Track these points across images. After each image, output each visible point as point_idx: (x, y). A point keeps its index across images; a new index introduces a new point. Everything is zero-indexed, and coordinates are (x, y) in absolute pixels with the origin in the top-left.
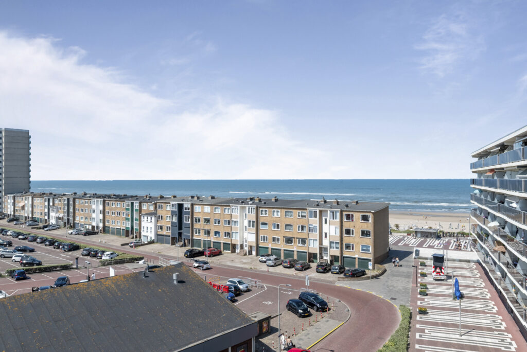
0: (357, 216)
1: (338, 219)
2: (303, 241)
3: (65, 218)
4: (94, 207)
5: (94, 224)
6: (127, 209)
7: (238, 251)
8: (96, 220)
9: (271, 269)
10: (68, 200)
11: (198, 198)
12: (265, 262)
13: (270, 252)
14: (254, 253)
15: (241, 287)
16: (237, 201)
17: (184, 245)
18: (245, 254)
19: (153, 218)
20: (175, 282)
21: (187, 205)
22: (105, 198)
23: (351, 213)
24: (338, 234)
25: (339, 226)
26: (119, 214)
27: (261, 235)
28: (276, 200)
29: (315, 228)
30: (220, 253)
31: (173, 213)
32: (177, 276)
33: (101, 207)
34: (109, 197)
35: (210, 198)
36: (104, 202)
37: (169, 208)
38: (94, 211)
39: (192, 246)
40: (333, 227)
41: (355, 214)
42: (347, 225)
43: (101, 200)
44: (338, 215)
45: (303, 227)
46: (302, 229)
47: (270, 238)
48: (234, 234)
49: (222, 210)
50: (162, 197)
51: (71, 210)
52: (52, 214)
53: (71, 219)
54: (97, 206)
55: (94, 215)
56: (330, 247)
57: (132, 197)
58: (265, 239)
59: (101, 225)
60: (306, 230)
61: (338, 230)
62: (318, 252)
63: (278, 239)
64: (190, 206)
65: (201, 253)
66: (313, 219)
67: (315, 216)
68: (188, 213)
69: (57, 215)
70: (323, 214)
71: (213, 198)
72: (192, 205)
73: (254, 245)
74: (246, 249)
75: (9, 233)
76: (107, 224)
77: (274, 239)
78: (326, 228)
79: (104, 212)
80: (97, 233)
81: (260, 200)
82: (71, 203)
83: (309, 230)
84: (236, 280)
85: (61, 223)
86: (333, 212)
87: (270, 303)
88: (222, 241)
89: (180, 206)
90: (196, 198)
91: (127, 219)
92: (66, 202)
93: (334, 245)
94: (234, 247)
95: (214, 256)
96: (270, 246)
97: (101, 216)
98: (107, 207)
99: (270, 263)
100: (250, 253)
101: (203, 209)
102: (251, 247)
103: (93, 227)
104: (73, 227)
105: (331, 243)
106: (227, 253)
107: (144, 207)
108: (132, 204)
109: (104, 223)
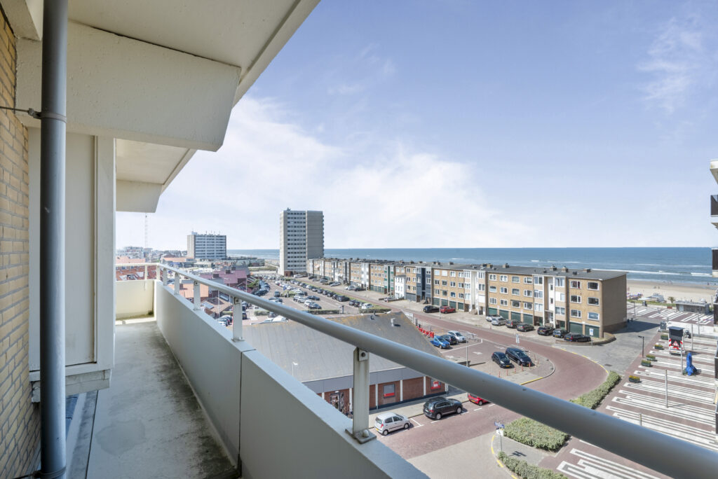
0: (584, 284)
1: (564, 286)
2: (530, 305)
3: (344, 277)
4: (363, 269)
5: (363, 283)
6: (386, 272)
7: (470, 310)
8: (364, 280)
9: (494, 328)
10: (346, 263)
11: (439, 264)
12: (491, 321)
13: (498, 314)
14: (484, 313)
15: (458, 338)
16: (470, 267)
17: (427, 302)
18: (476, 314)
19: (403, 280)
21: (428, 269)
22: (370, 263)
23: (577, 281)
24: (564, 300)
25: (564, 292)
26: (380, 275)
27: (490, 297)
28: (507, 267)
29: (540, 293)
30: (453, 311)
31: (418, 275)
32: (394, 320)
33: (367, 270)
34: (374, 262)
35: (449, 264)
36: (370, 265)
37: (415, 272)
38: (362, 273)
39: (433, 304)
40: (558, 294)
41: (581, 282)
42: (573, 292)
43: (367, 264)
44: (564, 281)
45: (529, 292)
46: (529, 294)
47: (498, 301)
48: (467, 296)
49: (457, 274)
50: (412, 263)
51: (348, 272)
52: (336, 274)
53: (348, 278)
54: (365, 269)
55: (363, 276)
56: (556, 313)
57: (390, 262)
58: (494, 301)
59: (367, 284)
60: (532, 295)
61: (564, 297)
62: (543, 316)
63: (506, 302)
64: (430, 270)
65: (436, 310)
66: (538, 284)
67: (541, 282)
68: (429, 276)
69: (339, 275)
70: (549, 280)
71: (451, 264)
72: (433, 269)
73: (484, 306)
74: (478, 309)
75: (307, 287)
76: (372, 283)
77: (502, 302)
78: (551, 294)
79: (369, 274)
80: (365, 290)
81: (491, 266)
82: (348, 266)
83: (535, 295)
84: (454, 332)
85: (342, 281)
86: (558, 280)
87: (479, 353)
88: (457, 301)
89: (423, 270)
90: (437, 264)
91: (385, 280)
92: (344, 265)
93: (560, 311)
94: (467, 307)
96: (498, 308)
97: (367, 277)
98: (372, 269)
99: (495, 322)
100: (481, 313)
101: (441, 273)
102: (482, 308)
103: (362, 285)
104: (349, 284)
105: (556, 308)
106: (461, 312)
107: (398, 271)
108: (389, 267)
109: (370, 282)
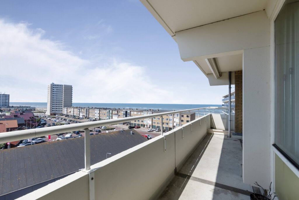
0: (185, 116)
1: (179, 117)
2: (167, 124)
3: (86, 115)
4: (96, 112)
5: (96, 118)
6: (108, 113)
7: (145, 127)
8: (97, 116)
9: (157, 133)
10: (87, 109)
11: (132, 109)
12: (155, 130)
13: (156, 127)
14: (151, 127)
15: (149, 137)
16: (145, 110)
17: (127, 125)
18: (148, 128)
19: (117, 116)
20: (131, 134)
21: (129, 111)
22: (100, 109)
23: (183, 115)
24: (179, 122)
25: (179, 119)
26: (105, 114)
27: (153, 122)
28: (158, 110)
29: (171, 120)
30: (139, 127)
31: (124, 114)
32: (132, 132)
33: (98, 112)
34: (101, 108)
35: (136, 109)
36: (99, 110)
37: (122, 112)
38: (96, 113)
39: (130, 125)
40: (177, 119)
41: (184, 115)
42: (182, 118)
43: (98, 110)
44: (179, 115)
45: (167, 119)
46: (167, 120)
47: (156, 123)
48: (144, 121)
49: (140, 113)
50: (119, 109)
51: (88, 113)
52: (81, 114)
53: (88, 116)
54: (97, 112)
55: (96, 115)
56: (176, 126)
57: (109, 109)
58: (155, 123)
59: (98, 118)
60: (168, 120)
61: (179, 120)
62: (172, 127)
63: (159, 123)
64: (129, 112)
65: (134, 127)
66: (171, 116)
67: (172, 116)
68: (129, 114)
69: (83, 114)
70: (174, 115)
71: (137, 109)
72: (130, 112)
73: (151, 125)
74: (148, 126)
75: (67, 120)
76: (100, 118)
77: (158, 123)
78: (175, 120)
79: (99, 114)
80: (97, 120)
81: (153, 110)
82: (88, 110)
83: (170, 120)
84: (147, 135)
85: (84, 117)
86: (177, 114)
88: (140, 124)
89: (126, 112)
90: (131, 109)
91: (108, 116)
92: (86, 110)
93: (177, 125)
94: (144, 125)
95: (138, 128)
96: (156, 125)
97: (98, 115)
98: (100, 112)
99: (157, 130)
100: (150, 128)
101: (134, 113)
102: (150, 126)
103: (95, 119)
104: (88, 118)
105: (176, 124)
106: (142, 127)
107: (114, 112)
108: (109, 111)
109: (99, 117)
